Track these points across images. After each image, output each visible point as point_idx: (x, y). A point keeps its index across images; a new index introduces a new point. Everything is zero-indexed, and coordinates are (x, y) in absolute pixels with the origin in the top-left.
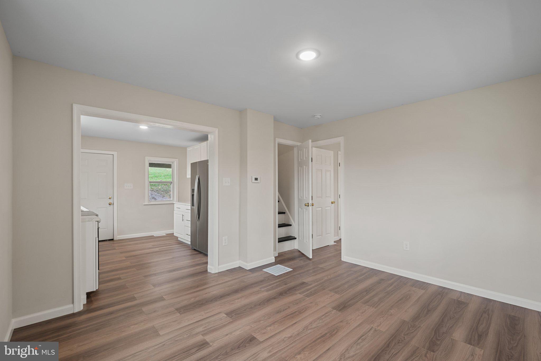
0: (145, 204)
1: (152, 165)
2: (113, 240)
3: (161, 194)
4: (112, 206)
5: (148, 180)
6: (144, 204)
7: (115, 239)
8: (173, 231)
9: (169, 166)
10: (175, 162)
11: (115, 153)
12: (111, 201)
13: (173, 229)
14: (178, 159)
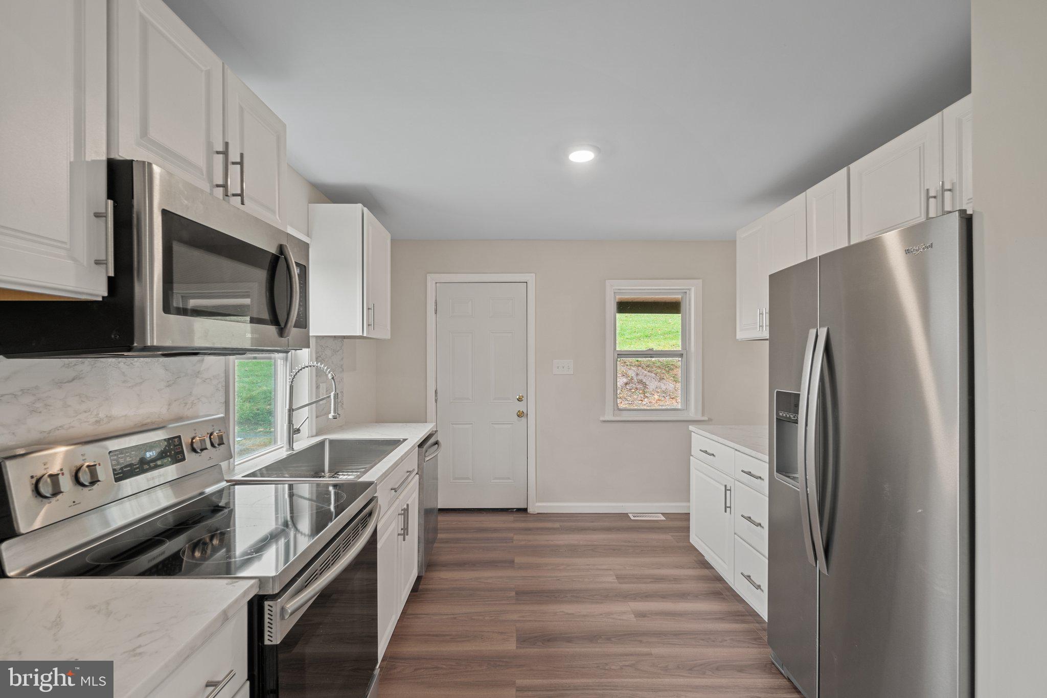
0: (607, 418)
1: (625, 307)
2: (525, 510)
3: (656, 374)
4: (524, 419)
5: (615, 348)
6: (602, 419)
7: (530, 510)
8: (689, 507)
9: (672, 307)
10: (693, 289)
11: (530, 278)
12: (521, 407)
13: (689, 501)
14: (701, 280)
